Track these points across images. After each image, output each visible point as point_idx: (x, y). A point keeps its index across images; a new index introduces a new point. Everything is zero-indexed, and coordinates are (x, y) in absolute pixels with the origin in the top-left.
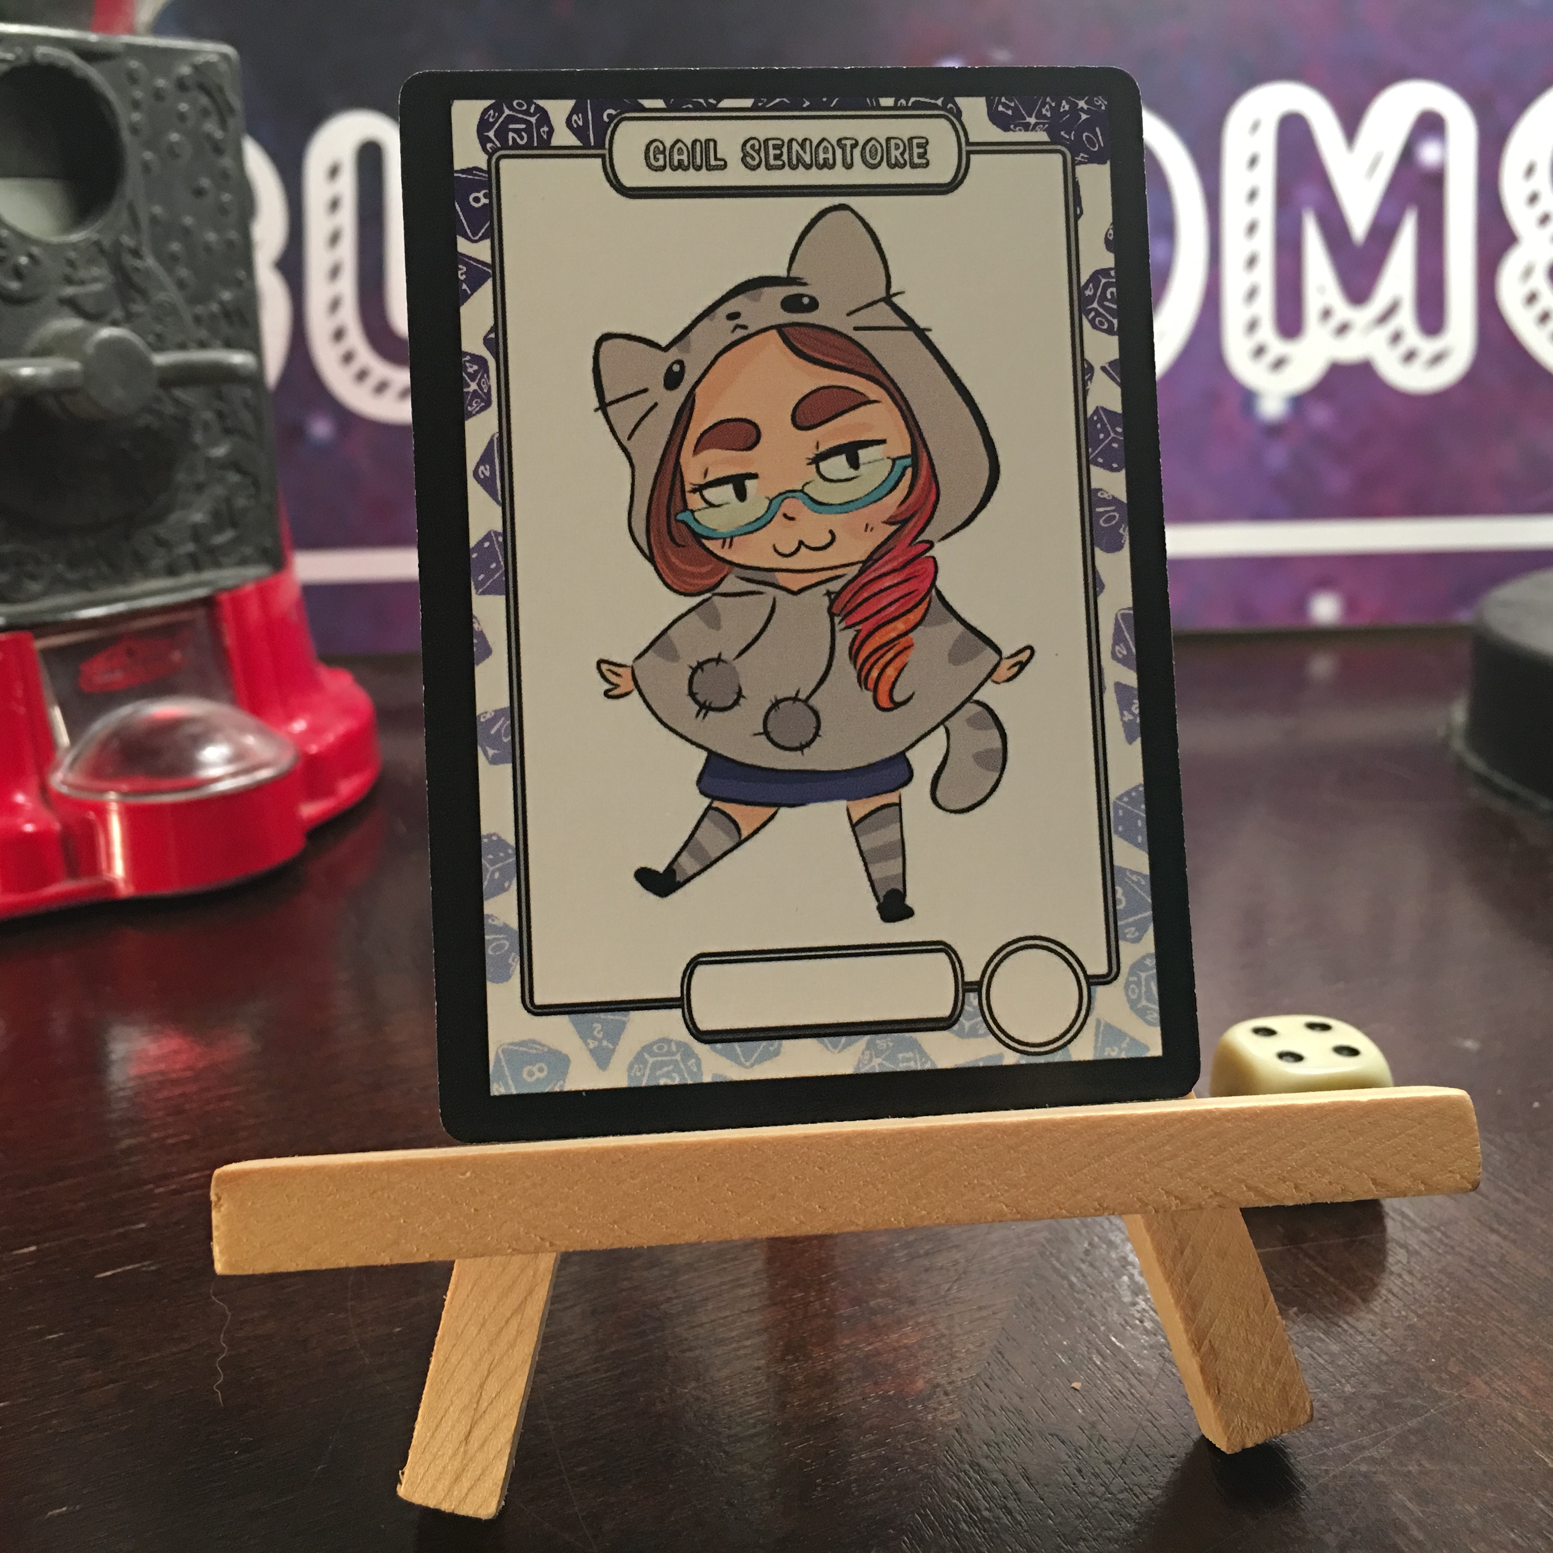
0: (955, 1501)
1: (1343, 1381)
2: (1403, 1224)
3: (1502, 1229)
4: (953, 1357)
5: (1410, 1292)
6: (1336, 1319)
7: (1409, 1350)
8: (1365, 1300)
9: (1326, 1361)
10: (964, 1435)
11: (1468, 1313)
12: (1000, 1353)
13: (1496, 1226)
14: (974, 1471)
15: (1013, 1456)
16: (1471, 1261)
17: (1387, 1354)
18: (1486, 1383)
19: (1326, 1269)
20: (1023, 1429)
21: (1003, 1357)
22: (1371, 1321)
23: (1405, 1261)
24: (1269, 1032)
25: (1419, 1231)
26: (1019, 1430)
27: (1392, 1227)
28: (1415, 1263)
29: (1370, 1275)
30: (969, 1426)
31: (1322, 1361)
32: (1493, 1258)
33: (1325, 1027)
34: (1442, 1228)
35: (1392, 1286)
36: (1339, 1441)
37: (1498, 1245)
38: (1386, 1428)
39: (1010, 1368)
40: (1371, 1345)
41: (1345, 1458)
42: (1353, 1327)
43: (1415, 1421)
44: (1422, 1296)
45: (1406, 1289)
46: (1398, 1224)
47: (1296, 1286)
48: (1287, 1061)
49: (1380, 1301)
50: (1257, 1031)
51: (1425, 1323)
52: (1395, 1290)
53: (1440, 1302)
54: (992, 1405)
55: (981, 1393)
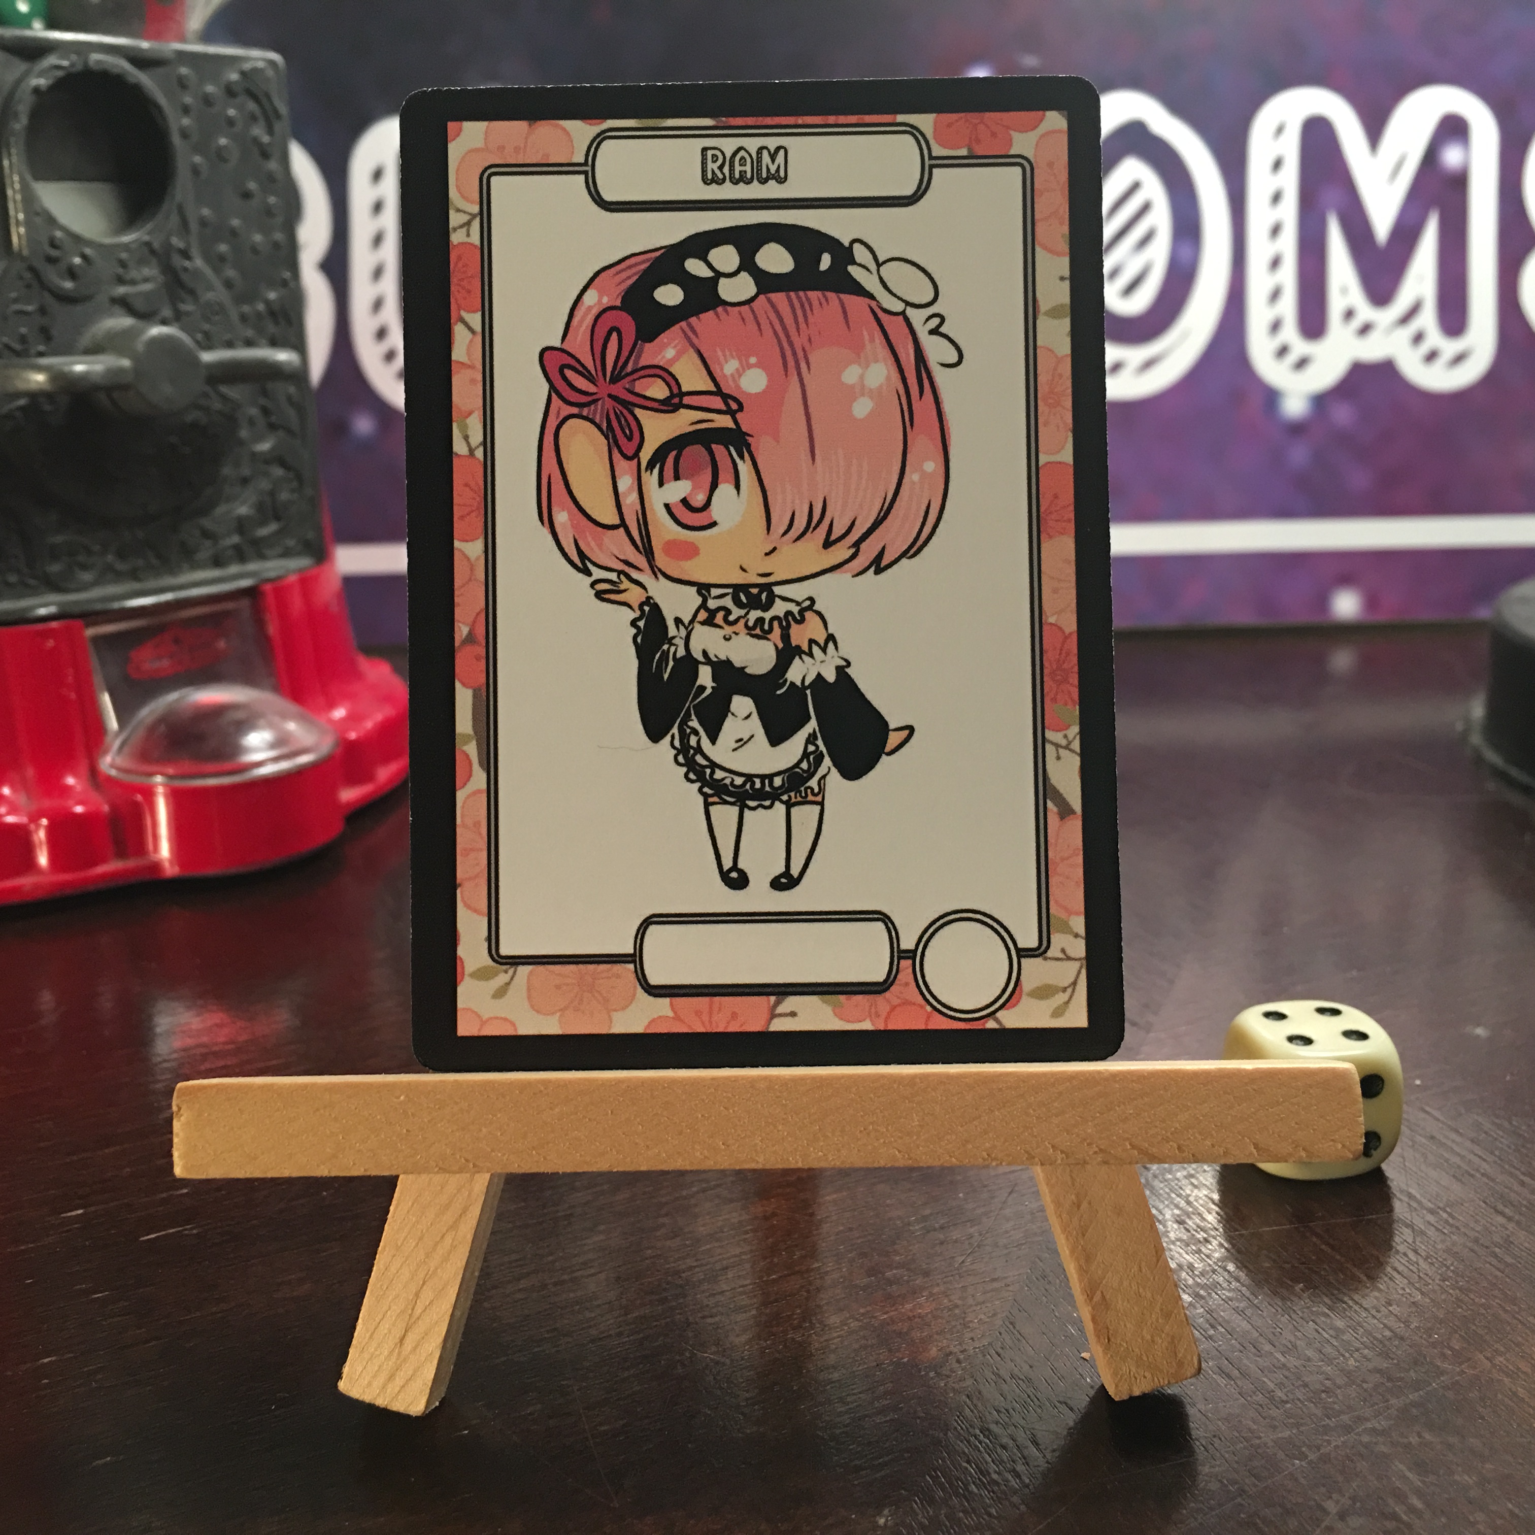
0: (965, 1464)
1: (1347, 1355)
2: (1409, 1204)
3: (1507, 1211)
4: (965, 1326)
5: (1415, 1270)
6: (1341, 1296)
7: (1412, 1326)
8: (1372, 1278)
9: (1331, 1336)
10: (975, 1402)
11: (1471, 1291)
12: (1011, 1323)
13: (1500, 1207)
14: (984, 1435)
15: (1023, 1422)
16: (1476, 1241)
17: (1391, 1331)
18: (1487, 1359)
19: (1332, 1247)
20: (1032, 1397)
21: (1014, 1327)
22: (1376, 1298)
23: (1410, 1240)
24: (1281, 1016)
25: (1425, 1212)
26: (1029, 1396)
27: (1400, 1208)
28: (1421, 1242)
29: (1375, 1253)
30: (980, 1393)
31: (1326, 1336)
32: (1497, 1239)
33: (1336, 1012)
34: (1448, 1210)
35: (1397, 1264)
36: (1341, 1412)
37: (1502, 1226)
38: (1387, 1401)
39: (1021, 1338)
40: (1376, 1321)
41: (1348, 1429)
42: (1357, 1303)
43: (1416, 1394)
44: (1427, 1275)
45: (1411, 1267)
46: (1406, 1205)
47: (1303, 1263)
48: (1297, 1044)
49: (1386, 1279)
50: (1268, 1015)
51: (1428, 1300)
52: (1401, 1268)
53: (1444, 1281)
54: (1002, 1372)
55: (992, 1362)
